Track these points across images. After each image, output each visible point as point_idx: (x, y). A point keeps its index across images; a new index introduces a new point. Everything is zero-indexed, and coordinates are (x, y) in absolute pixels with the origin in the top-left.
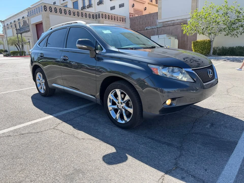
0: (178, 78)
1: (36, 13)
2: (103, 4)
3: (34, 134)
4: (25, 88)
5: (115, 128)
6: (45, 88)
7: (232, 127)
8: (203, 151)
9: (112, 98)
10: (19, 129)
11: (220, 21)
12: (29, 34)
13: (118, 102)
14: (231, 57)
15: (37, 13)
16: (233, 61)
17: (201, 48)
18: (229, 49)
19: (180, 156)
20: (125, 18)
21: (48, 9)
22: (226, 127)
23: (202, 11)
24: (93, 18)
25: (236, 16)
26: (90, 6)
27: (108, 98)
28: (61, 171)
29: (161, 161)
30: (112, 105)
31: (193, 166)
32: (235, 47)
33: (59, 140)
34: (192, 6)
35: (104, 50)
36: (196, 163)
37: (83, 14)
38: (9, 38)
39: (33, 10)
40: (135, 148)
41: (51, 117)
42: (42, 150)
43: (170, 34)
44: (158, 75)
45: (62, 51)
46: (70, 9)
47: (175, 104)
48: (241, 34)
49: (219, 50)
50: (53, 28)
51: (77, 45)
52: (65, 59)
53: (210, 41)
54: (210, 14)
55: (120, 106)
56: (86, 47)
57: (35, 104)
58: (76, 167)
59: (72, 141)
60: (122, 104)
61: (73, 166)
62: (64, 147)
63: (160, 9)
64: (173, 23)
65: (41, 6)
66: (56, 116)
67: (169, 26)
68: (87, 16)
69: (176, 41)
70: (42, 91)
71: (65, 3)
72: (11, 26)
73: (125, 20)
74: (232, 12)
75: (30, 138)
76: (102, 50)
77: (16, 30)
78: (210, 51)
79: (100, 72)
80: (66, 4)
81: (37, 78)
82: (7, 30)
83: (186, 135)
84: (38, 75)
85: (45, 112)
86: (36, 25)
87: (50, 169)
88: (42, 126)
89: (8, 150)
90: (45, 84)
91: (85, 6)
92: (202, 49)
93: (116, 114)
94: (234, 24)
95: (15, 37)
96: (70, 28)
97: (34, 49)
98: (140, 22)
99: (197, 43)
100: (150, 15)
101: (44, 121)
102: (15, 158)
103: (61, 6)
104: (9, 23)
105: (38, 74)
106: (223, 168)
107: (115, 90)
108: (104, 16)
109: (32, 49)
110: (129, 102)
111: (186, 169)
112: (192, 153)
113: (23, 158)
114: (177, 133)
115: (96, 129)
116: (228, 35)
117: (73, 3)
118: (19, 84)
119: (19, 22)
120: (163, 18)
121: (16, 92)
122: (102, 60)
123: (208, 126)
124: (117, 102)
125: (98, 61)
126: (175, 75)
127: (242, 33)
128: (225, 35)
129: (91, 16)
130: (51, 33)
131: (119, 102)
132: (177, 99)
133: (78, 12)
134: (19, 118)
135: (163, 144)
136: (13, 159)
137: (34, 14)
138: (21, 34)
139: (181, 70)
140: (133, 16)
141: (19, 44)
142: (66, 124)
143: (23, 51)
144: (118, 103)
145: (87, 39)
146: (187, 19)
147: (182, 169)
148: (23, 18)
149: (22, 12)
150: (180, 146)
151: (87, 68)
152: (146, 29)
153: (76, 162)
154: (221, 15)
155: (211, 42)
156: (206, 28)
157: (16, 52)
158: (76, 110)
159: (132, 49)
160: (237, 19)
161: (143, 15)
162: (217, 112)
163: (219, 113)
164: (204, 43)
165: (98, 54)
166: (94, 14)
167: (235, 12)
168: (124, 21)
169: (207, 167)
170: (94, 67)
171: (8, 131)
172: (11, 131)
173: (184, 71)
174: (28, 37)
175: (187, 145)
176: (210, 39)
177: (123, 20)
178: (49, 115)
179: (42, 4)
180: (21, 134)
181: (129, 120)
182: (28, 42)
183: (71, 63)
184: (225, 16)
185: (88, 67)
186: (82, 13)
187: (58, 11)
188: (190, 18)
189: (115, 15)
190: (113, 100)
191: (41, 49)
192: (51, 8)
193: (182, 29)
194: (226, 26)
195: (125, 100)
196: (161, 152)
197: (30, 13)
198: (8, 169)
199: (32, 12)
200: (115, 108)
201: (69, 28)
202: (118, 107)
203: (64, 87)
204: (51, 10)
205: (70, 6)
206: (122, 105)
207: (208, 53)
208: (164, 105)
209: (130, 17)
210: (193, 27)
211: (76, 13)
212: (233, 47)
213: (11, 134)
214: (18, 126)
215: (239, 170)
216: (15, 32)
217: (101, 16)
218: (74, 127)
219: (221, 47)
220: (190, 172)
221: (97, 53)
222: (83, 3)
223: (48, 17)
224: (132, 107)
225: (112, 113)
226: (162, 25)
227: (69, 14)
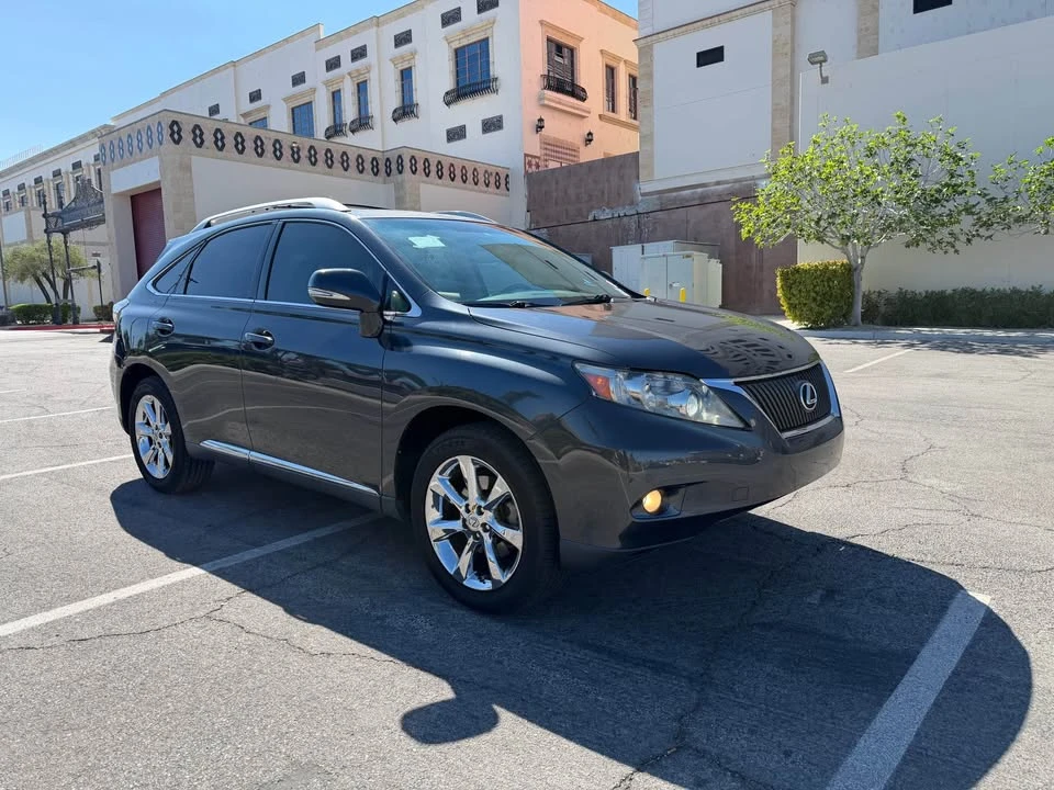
0: (682, 411)
1: (136, 150)
2: (417, 116)
3: (126, 639)
4: (84, 460)
5: (455, 611)
6: (170, 460)
7: (906, 599)
8: (785, 688)
9: (442, 491)
10: (67, 620)
11: (882, 192)
12: (99, 233)
13: (467, 506)
14: (936, 331)
15: (141, 150)
16: (944, 348)
17: (813, 294)
18: (926, 300)
19: (697, 707)
20: (507, 176)
21: (187, 136)
22: (881, 601)
23: (811, 150)
24: (376, 174)
25: (943, 173)
26: (363, 122)
27: (429, 491)
28: (241, 770)
29: (626, 727)
30: (443, 519)
31: (743, 742)
32: (949, 291)
33: (231, 658)
34: (774, 130)
35: (415, 311)
36: (752, 732)
37: (332, 156)
38: (11, 249)
39: (125, 139)
40: (528, 685)
41: (195, 571)
42: (161, 698)
43: (690, 237)
44: (611, 402)
45: (249, 311)
46: (280, 137)
47: (679, 510)
48: (969, 241)
49: (889, 301)
50: (213, 222)
51: (311, 291)
52: (258, 340)
53: (850, 265)
54: (842, 162)
55: (472, 522)
56: (347, 298)
57: (127, 523)
58: (296, 755)
59: (283, 661)
60: (481, 513)
61: (285, 753)
62: (250, 685)
63: (646, 139)
64: (702, 197)
65: (159, 123)
66: (214, 568)
67: (684, 205)
68: (348, 165)
69: (716, 268)
70: (159, 472)
71: (258, 110)
72: (23, 201)
73: (507, 183)
74: (927, 156)
75: (112, 652)
76: (409, 309)
77: (44, 216)
78: (851, 305)
79: (399, 390)
80: (262, 115)
81: (139, 419)
82: (5, 215)
83: (725, 632)
84: (146, 404)
85: (171, 554)
86: (132, 197)
87: (197, 765)
88: (161, 608)
89: (25, 700)
90: (171, 443)
91: (341, 125)
92: (819, 298)
93: (460, 556)
94: (937, 201)
95: (37, 246)
96: (284, 223)
97: (133, 302)
98: (566, 192)
99: (797, 275)
100: (609, 163)
101: (166, 591)
102: (55, 730)
103: (242, 121)
104: (13, 189)
105: (146, 400)
106: (850, 745)
107: (456, 460)
108: (420, 166)
109: (125, 301)
110: (509, 505)
111: (714, 751)
112: (741, 696)
113: (85, 727)
114: (692, 624)
115: (378, 618)
116: (918, 245)
117: (293, 109)
118: (56, 444)
119: (57, 185)
120: (662, 175)
121: (43, 475)
122: (408, 344)
123: (815, 599)
124: (463, 508)
125: (392, 349)
126: (673, 402)
127: (973, 236)
128: (908, 246)
129: (368, 166)
130: (206, 241)
131: (470, 508)
132: (682, 491)
133: (312, 147)
134: (62, 580)
135: (637, 665)
136: (45, 733)
137: (127, 154)
138: (65, 233)
139: (695, 383)
140: (538, 166)
141: (51, 277)
142: (259, 598)
143: (69, 306)
144: (468, 511)
145: (349, 270)
146: (758, 182)
147: (700, 754)
148: (77, 166)
149: (72, 143)
150: (702, 671)
151: (345, 377)
152: (590, 218)
153: (298, 737)
154: (886, 167)
155: (856, 269)
156: (829, 217)
157: (36, 306)
158: (298, 547)
159: (521, 306)
160: (947, 185)
161: (581, 165)
162: (853, 546)
163: (863, 548)
164: (823, 274)
165: (390, 323)
166: (378, 155)
167: (938, 155)
168: (503, 186)
169: (791, 743)
170: (375, 371)
171: (20, 629)
172: (33, 629)
173: (705, 389)
174: (92, 244)
175: (727, 669)
176: (848, 259)
177: (498, 180)
178: (186, 565)
179: (161, 114)
180: (74, 640)
181: (509, 575)
182: (94, 267)
183: (280, 354)
184: (901, 172)
185: (350, 373)
186: (328, 150)
187: (230, 142)
188: (769, 176)
189: (466, 164)
190: (446, 499)
191: (164, 304)
192: (200, 130)
193: (735, 219)
194: (906, 211)
195: (492, 497)
196: (630, 694)
197: (107, 150)
198: (28, 769)
199: (116, 143)
200: (453, 530)
201: (281, 223)
202: (465, 525)
203: (252, 453)
204: (198, 140)
205: (280, 122)
206: (482, 519)
207: (844, 316)
208: (637, 512)
209: (526, 172)
210: (778, 213)
211: (304, 154)
212: (943, 292)
213: (34, 641)
214: (58, 610)
215: (908, 751)
216: (40, 224)
217: (407, 164)
218: (290, 611)
219: (894, 291)
220: (729, 760)
221: (388, 318)
222: (334, 111)
223: (187, 168)
224: (518, 525)
225: (443, 551)
226: (658, 202)
227: (276, 156)
